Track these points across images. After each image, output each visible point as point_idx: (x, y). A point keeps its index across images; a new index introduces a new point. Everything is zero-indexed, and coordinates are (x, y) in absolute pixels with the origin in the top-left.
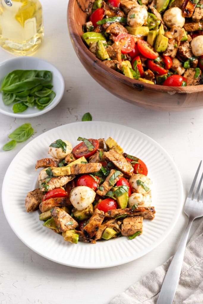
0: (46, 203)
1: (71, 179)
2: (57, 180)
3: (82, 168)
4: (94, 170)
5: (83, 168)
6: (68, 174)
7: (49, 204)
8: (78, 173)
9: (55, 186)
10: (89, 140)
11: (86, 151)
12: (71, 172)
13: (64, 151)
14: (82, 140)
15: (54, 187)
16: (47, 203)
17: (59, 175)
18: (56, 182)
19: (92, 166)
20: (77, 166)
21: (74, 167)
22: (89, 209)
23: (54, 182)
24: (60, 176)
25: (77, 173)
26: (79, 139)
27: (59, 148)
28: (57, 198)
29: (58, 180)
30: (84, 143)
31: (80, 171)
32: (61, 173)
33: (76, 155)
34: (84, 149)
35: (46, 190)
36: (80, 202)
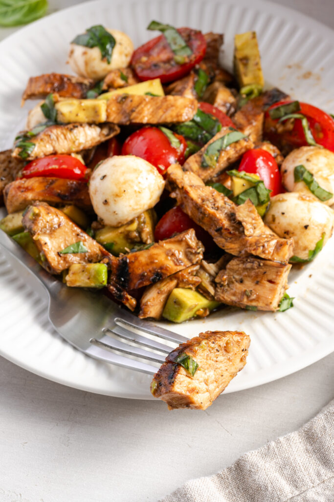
0: (19, 187)
1: (108, 135)
2: (63, 133)
3: (142, 109)
4: (177, 116)
5: (146, 109)
6: (98, 120)
7: (27, 189)
8: (130, 120)
9: (54, 147)
10: (179, 32)
11: (168, 61)
12: (108, 116)
13: (106, 56)
14: (162, 30)
15: (49, 149)
16: (24, 188)
17: (73, 118)
18: (57, 138)
19: (172, 106)
20: (128, 101)
21: (119, 103)
22: (139, 224)
23: (53, 136)
24: (75, 122)
25: (127, 119)
26: (153, 25)
27: (92, 47)
28: (54, 178)
29: (64, 131)
30: (165, 38)
31: (134, 115)
32: (77, 115)
33: (138, 70)
34: (164, 56)
35: (25, 155)
36: (111, 201)
